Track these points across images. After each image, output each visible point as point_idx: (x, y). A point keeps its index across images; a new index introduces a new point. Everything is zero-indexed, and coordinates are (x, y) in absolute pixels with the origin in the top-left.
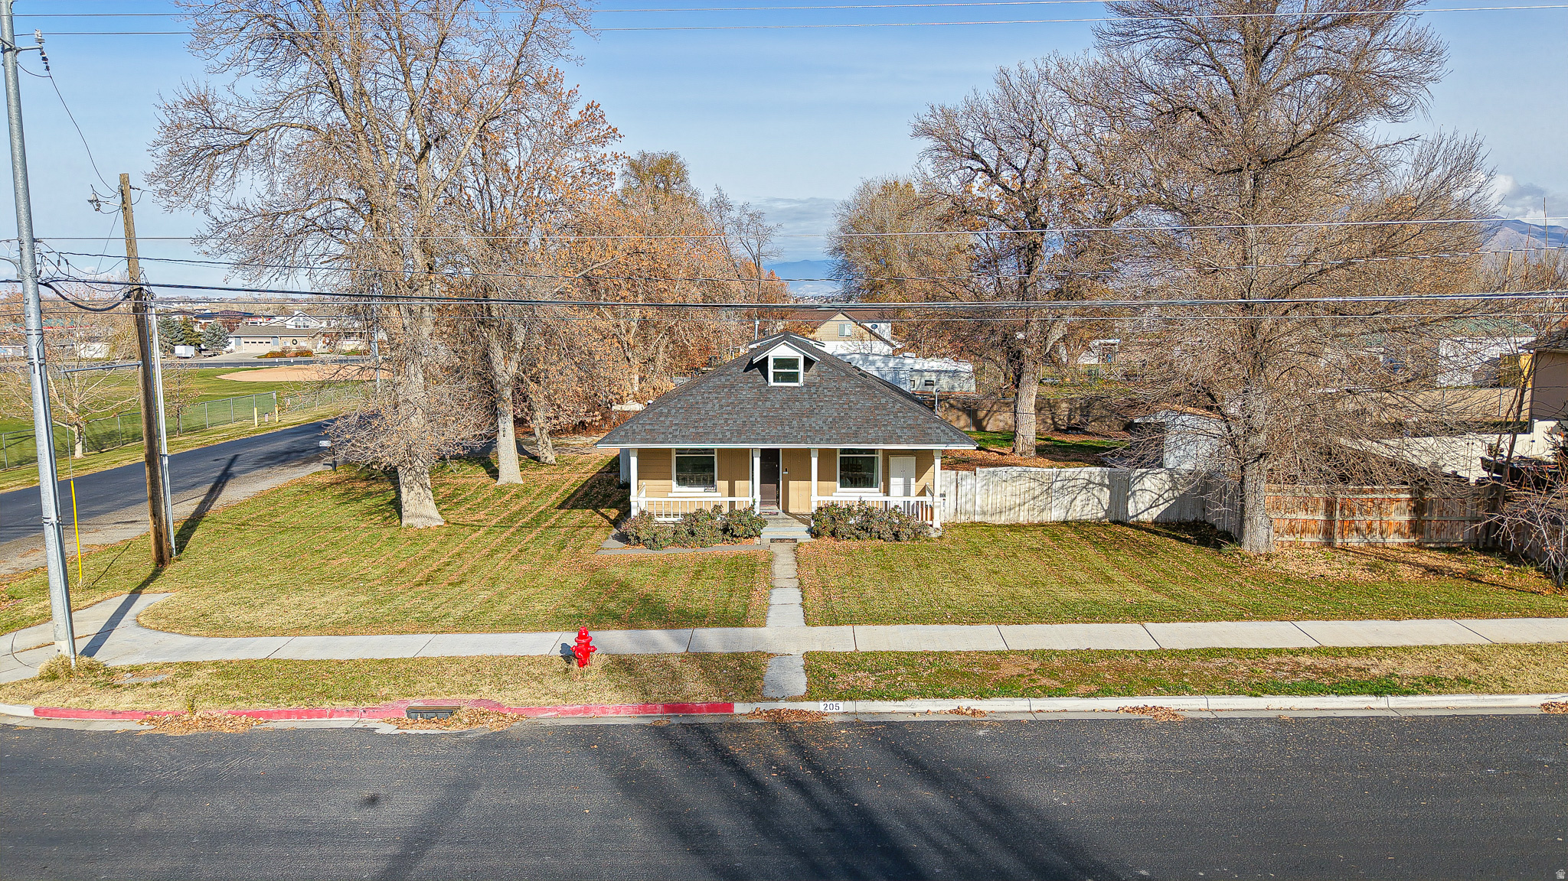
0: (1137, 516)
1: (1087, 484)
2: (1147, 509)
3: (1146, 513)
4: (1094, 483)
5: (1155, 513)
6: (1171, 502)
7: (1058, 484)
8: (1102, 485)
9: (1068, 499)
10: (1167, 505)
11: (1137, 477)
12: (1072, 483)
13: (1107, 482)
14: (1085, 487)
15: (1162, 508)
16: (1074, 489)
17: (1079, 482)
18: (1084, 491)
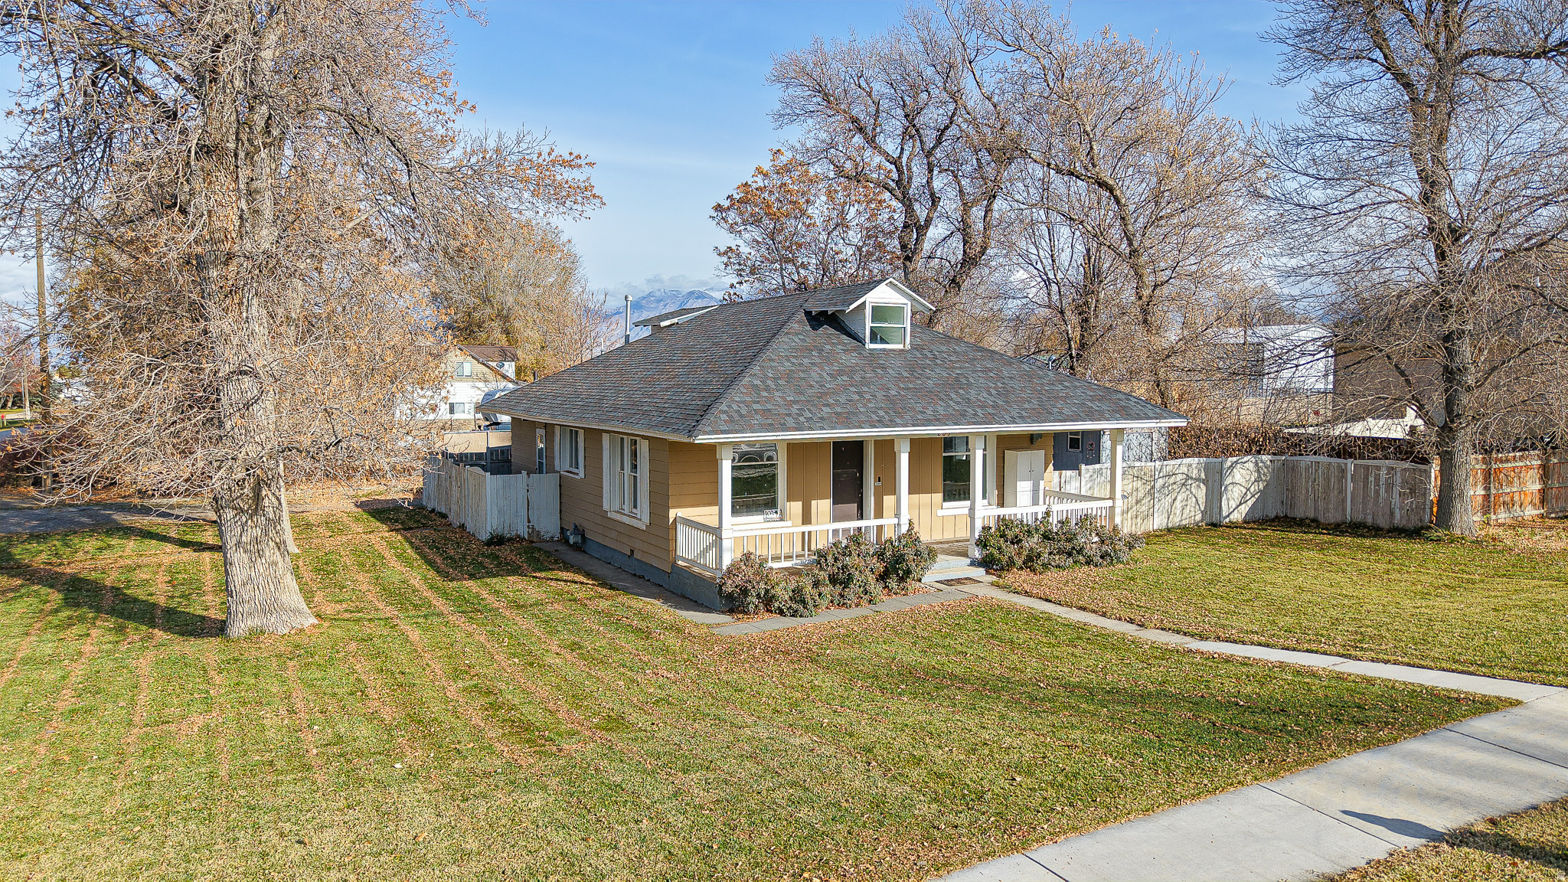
0: (1228, 516)
1: (1187, 480)
2: (1238, 506)
3: (1236, 511)
4: (1192, 478)
5: (1244, 509)
6: (1256, 496)
7: (1160, 482)
8: (1198, 480)
9: (1169, 499)
10: (1254, 499)
11: (1229, 468)
12: (1172, 480)
13: (1203, 476)
14: (1183, 484)
15: (1250, 503)
16: (1175, 486)
17: (1179, 477)
18: (1184, 489)
